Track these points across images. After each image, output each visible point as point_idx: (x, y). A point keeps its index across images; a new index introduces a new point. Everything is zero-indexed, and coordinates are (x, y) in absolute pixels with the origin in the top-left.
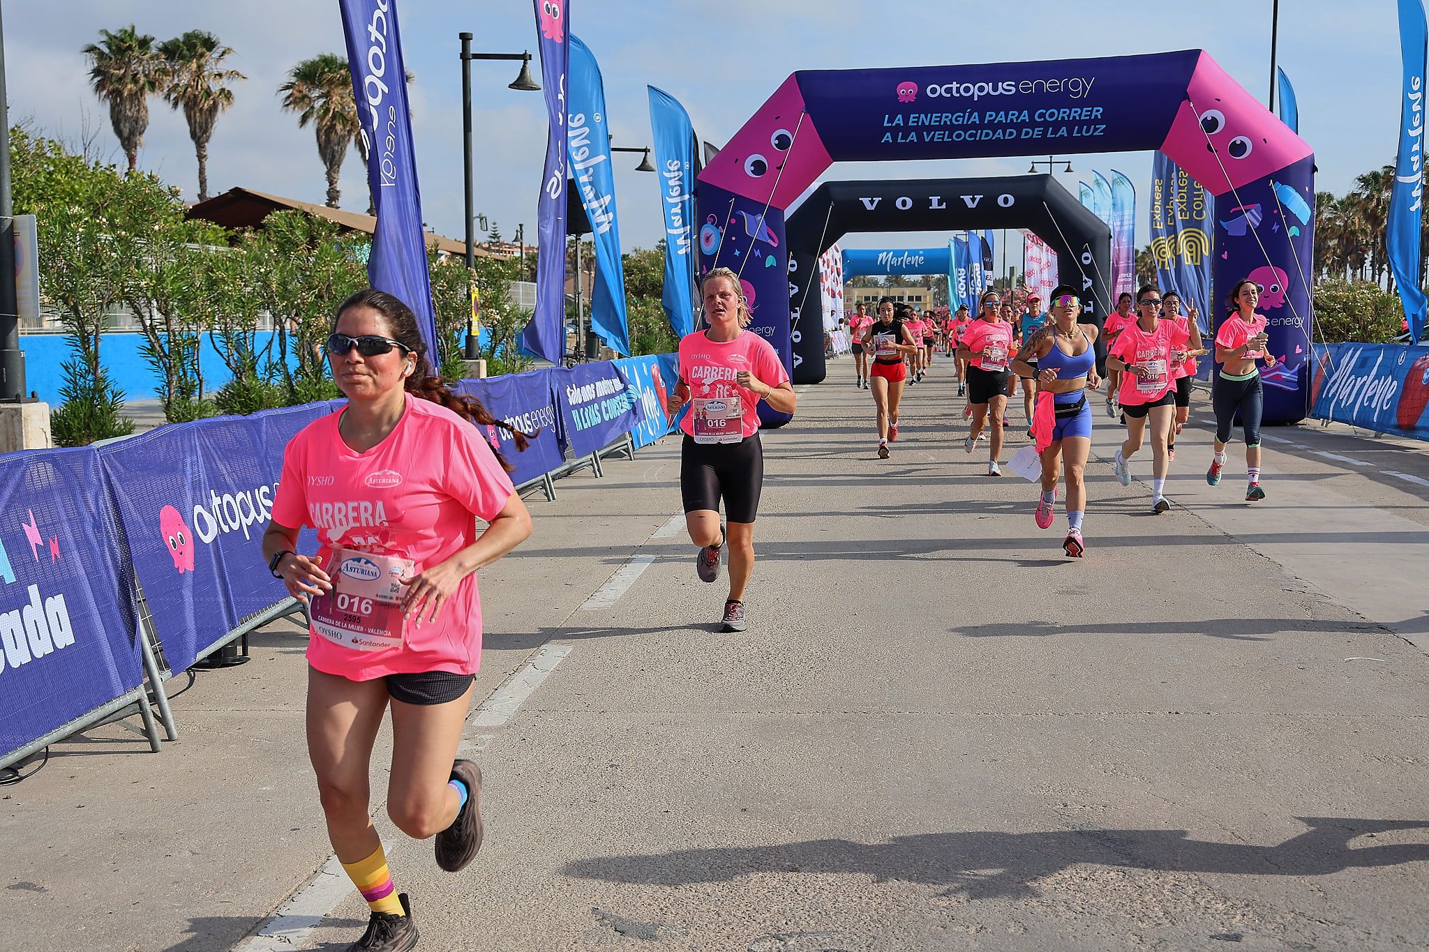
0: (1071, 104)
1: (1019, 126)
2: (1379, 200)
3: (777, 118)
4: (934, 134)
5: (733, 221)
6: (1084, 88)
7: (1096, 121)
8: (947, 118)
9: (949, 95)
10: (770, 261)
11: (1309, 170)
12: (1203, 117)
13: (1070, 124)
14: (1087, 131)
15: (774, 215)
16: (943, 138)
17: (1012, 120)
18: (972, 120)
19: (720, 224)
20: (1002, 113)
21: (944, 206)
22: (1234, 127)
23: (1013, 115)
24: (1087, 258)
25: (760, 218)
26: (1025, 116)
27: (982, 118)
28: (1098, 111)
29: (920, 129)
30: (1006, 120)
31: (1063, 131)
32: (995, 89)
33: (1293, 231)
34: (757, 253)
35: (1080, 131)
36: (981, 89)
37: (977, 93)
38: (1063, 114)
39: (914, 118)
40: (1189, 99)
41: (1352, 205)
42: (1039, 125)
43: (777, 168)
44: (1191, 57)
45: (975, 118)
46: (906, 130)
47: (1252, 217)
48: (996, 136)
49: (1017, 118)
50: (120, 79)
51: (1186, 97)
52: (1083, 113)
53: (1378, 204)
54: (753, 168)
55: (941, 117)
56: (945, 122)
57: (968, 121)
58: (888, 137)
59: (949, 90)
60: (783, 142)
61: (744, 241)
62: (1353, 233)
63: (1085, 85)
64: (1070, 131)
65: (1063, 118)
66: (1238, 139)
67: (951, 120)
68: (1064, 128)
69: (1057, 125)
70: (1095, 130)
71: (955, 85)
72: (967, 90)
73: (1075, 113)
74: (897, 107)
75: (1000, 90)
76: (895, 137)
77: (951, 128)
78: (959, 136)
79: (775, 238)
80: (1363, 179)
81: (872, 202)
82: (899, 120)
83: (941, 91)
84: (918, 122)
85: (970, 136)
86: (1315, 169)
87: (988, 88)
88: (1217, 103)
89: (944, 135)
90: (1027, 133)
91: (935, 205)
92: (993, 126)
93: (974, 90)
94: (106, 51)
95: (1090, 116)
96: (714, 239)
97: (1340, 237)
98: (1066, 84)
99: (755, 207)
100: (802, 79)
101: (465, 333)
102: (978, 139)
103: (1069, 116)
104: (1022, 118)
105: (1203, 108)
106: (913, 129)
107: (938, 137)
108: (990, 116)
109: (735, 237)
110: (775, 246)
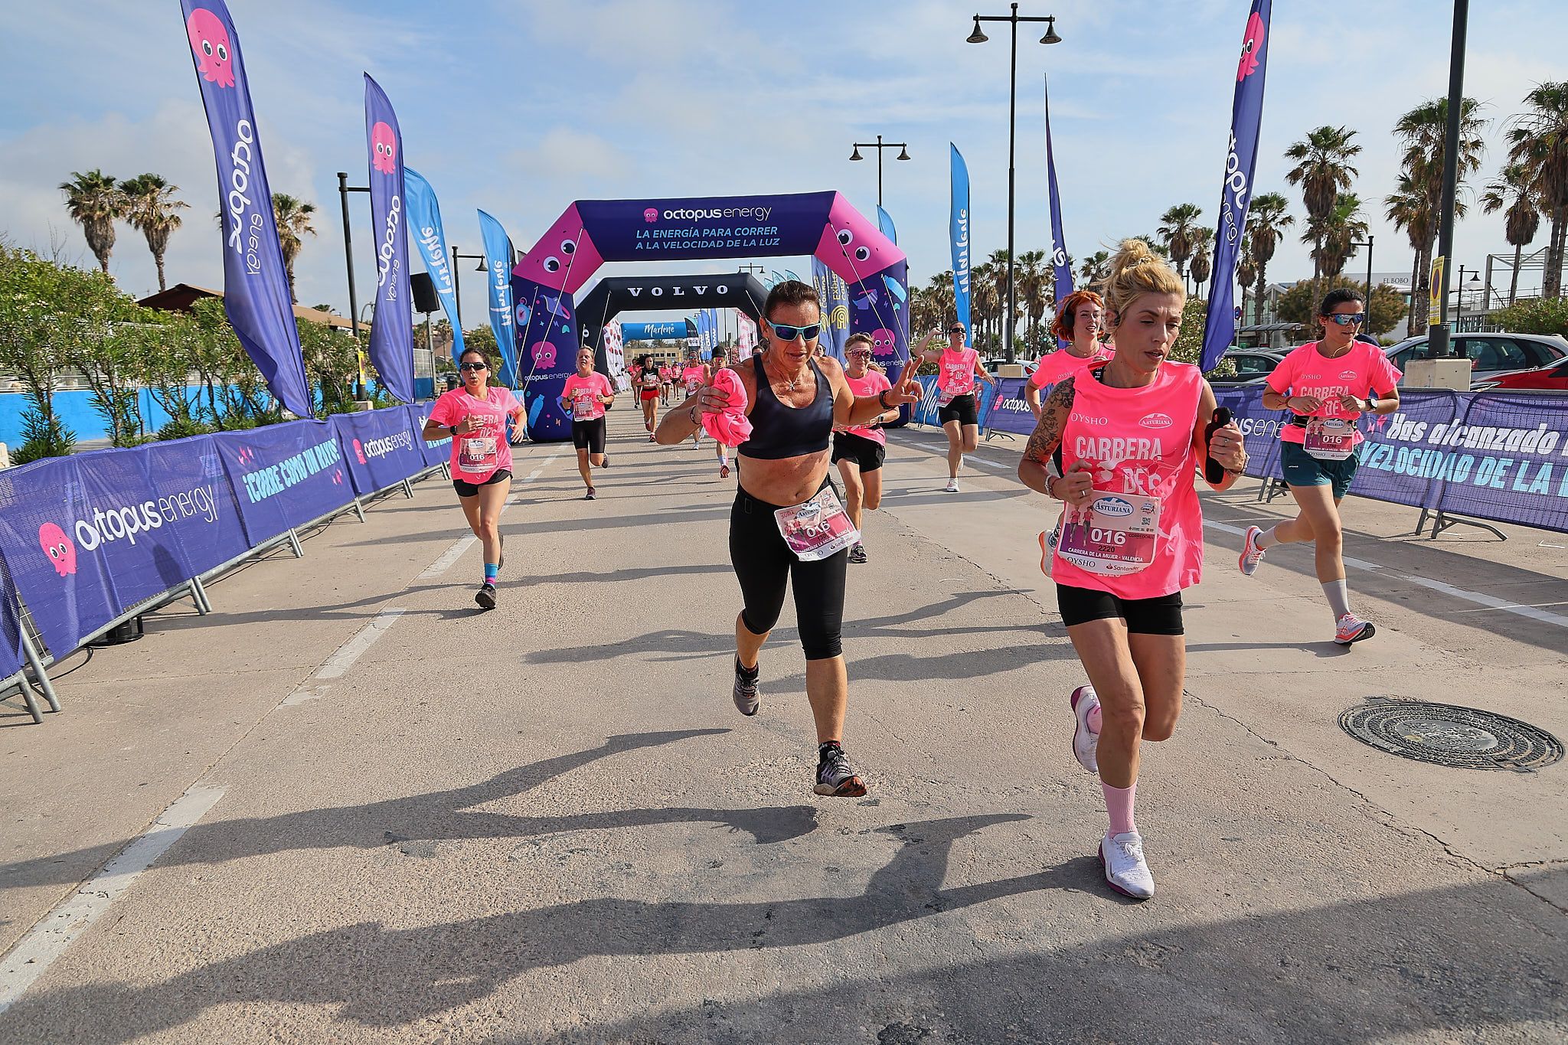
0: (757, 225)
1: (725, 239)
2: (944, 291)
3: (564, 232)
4: (670, 244)
5: (538, 302)
6: (765, 214)
7: (773, 236)
8: (678, 233)
9: (678, 218)
10: (565, 329)
11: (904, 268)
12: (839, 234)
13: (758, 238)
14: (769, 242)
15: (567, 300)
16: (676, 246)
17: (720, 234)
18: (694, 234)
19: (529, 304)
20: (713, 230)
21: (683, 293)
22: (858, 241)
25: (557, 300)
26: (728, 232)
27: (701, 233)
28: (774, 229)
29: (661, 240)
30: (717, 234)
31: (753, 242)
32: (708, 214)
33: (896, 307)
34: (556, 324)
35: (764, 242)
36: (699, 214)
37: (696, 216)
38: (752, 231)
39: (656, 232)
41: (929, 294)
42: (738, 238)
43: (566, 266)
44: (831, 195)
45: (697, 233)
46: (652, 241)
47: (872, 298)
48: (710, 245)
49: (724, 234)
50: (91, 208)
51: (829, 221)
52: (766, 231)
53: (943, 293)
54: (549, 266)
55: (674, 232)
56: (677, 236)
57: (692, 235)
58: (640, 245)
59: (678, 214)
60: (569, 248)
61: (547, 316)
62: (930, 311)
63: (765, 212)
64: (758, 242)
65: (753, 233)
66: (861, 249)
67: (681, 235)
68: (754, 240)
69: (749, 238)
70: (773, 242)
71: (682, 211)
73: (760, 230)
74: (645, 225)
75: (712, 215)
76: (644, 245)
77: (681, 240)
78: (687, 245)
79: (567, 312)
80: (934, 279)
81: (636, 291)
82: (647, 234)
83: (673, 215)
84: (659, 235)
85: (694, 245)
86: (907, 267)
87: (704, 213)
88: (846, 226)
89: (677, 244)
90: (730, 243)
91: (677, 293)
92: (708, 239)
93: (695, 214)
94: (78, 187)
95: (770, 232)
96: (526, 316)
97: (923, 314)
98: (753, 211)
99: (553, 293)
100: (578, 204)
101: (356, 383)
102: (699, 247)
104: (726, 233)
105: (840, 227)
106: (656, 240)
107: (673, 245)
108: (706, 232)
109: (540, 314)
110: (568, 318)
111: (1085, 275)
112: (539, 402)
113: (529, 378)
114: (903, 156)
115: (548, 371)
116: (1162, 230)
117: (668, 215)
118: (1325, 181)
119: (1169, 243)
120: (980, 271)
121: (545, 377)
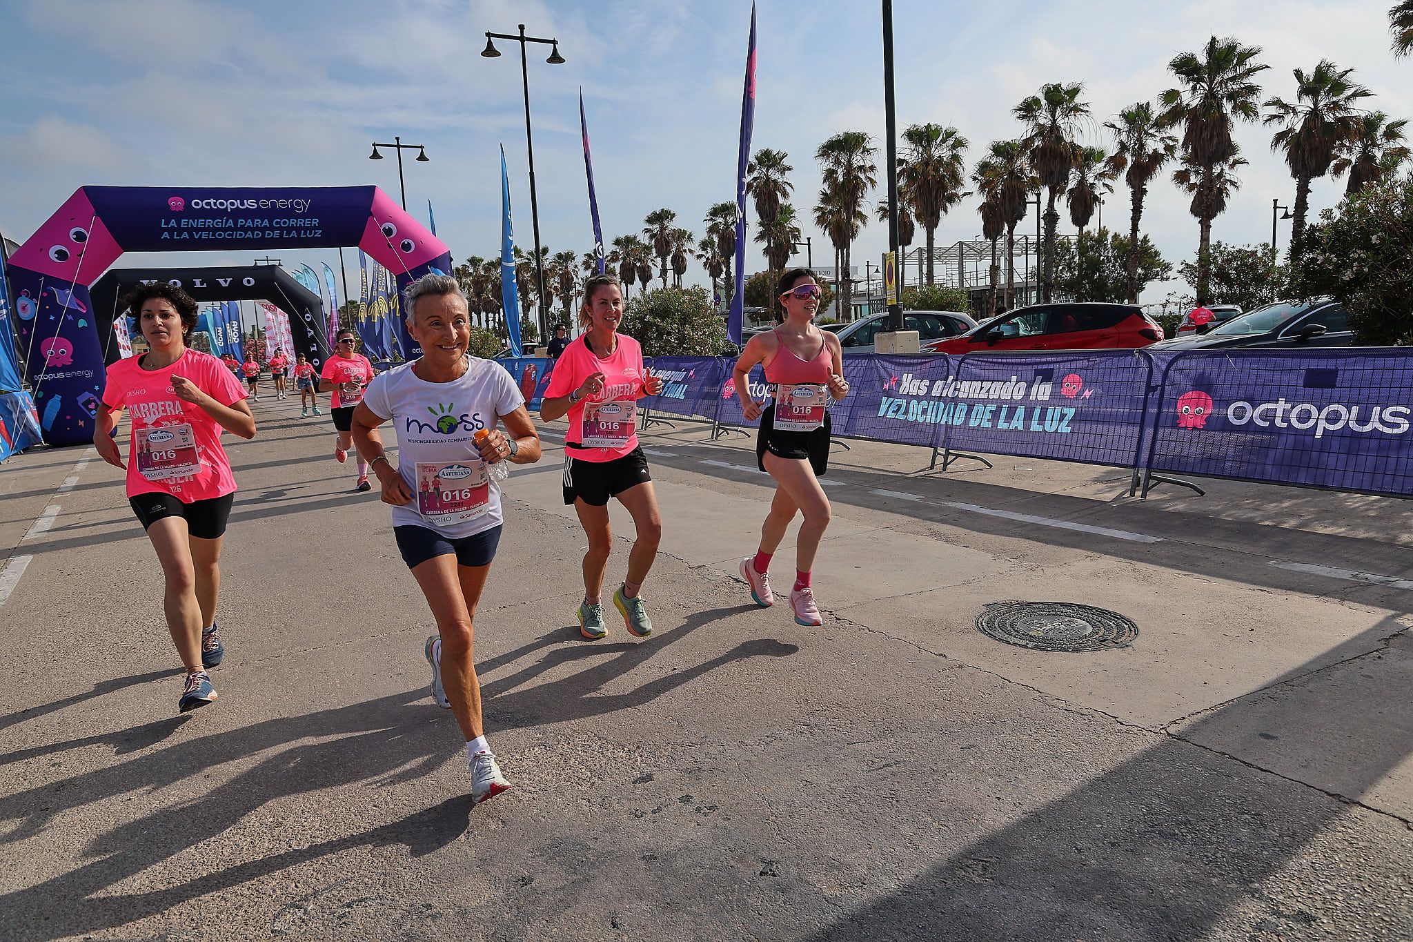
0: (297, 216)
1: (263, 230)
3: (72, 219)
4: (201, 234)
5: (45, 295)
6: (305, 207)
7: (315, 228)
8: (209, 222)
9: (209, 207)
10: (82, 323)
11: (448, 261)
12: (383, 227)
13: (299, 229)
14: (310, 234)
15: (80, 289)
16: (208, 237)
17: (257, 225)
18: (228, 224)
19: (33, 296)
20: (250, 220)
21: (205, 286)
22: (403, 233)
23: (258, 222)
24: (308, 317)
25: (70, 292)
26: (266, 223)
27: (235, 223)
28: (316, 221)
29: (190, 230)
30: (253, 224)
31: (294, 234)
32: (242, 204)
34: (70, 317)
35: (305, 234)
37: (229, 206)
38: (293, 222)
39: (184, 222)
40: (372, 215)
42: (277, 229)
43: (78, 256)
44: (371, 190)
45: (231, 223)
46: (180, 231)
48: (247, 235)
49: (261, 224)
51: (371, 214)
52: (306, 222)
54: (56, 255)
55: (205, 222)
56: (209, 225)
57: (225, 225)
58: (166, 235)
59: (208, 204)
60: (80, 237)
61: (57, 308)
63: (304, 204)
64: (299, 234)
65: (293, 225)
66: (406, 241)
67: (213, 224)
68: (294, 232)
69: (289, 230)
70: (315, 233)
71: (212, 201)
72: (222, 204)
73: (301, 222)
74: (170, 214)
75: (246, 206)
76: (171, 234)
77: (214, 230)
78: (220, 235)
82: (173, 223)
83: (202, 204)
84: (188, 225)
85: (229, 235)
86: (452, 259)
87: (237, 203)
88: (390, 219)
89: (209, 234)
90: (269, 234)
91: (198, 285)
92: (246, 229)
93: (227, 204)
95: (311, 224)
96: (29, 309)
98: (291, 203)
99: (63, 284)
100: (87, 190)
102: (234, 237)
103: (296, 224)
104: (264, 224)
105: (382, 221)
106: (185, 230)
107: (204, 235)
108: (241, 222)
109: (49, 307)
110: (85, 312)
111: (586, 269)
112: (55, 404)
113: (42, 377)
114: (422, 158)
115: (64, 369)
116: (647, 230)
117: (197, 204)
118: (770, 194)
119: (653, 242)
120: (492, 265)
121: (61, 375)
